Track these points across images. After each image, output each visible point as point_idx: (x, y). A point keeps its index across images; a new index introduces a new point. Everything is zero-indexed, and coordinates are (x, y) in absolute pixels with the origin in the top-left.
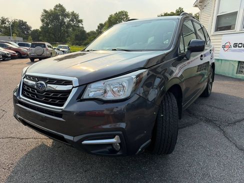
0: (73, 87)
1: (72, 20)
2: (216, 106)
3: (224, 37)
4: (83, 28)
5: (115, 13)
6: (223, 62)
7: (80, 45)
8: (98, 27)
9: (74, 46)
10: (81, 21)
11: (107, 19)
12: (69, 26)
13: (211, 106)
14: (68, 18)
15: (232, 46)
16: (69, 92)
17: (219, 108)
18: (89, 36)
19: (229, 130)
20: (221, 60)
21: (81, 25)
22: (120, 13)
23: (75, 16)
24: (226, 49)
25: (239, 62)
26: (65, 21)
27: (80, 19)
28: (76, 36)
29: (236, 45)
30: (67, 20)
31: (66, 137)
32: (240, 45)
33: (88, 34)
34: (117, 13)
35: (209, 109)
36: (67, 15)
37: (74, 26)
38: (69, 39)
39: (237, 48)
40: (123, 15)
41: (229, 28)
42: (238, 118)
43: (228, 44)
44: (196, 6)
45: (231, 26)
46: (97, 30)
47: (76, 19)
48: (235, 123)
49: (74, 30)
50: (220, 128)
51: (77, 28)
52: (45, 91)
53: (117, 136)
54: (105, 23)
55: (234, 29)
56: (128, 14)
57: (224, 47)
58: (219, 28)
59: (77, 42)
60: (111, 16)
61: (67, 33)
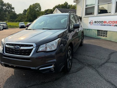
0: (34, 47)
1: (8, 8)
2: (91, 55)
3: (89, 18)
4: (15, 12)
5: (33, 4)
6: (90, 30)
7: (13, 22)
8: (24, 11)
9: (10, 22)
10: (13, 8)
11: (29, 7)
12: (6, 11)
13: (89, 56)
14: (6, 7)
15: (94, 23)
16: (32, 49)
17: (93, 57)
18: (18, 16)
19: (100, 70)
20: (89, 29)
21: (13, 10)
22: (35, 4)
23: (9, 6)
24: (91, 24)
25: (98, 30)
26: (4, 8)
27: (12, 7)
28: (11, 16)
29: (95, 22)
30: (4, 7)
31: (32, 68)
32: (97, 22)
33: (18, 15)
34: (34, 4)
35: (88, 58)
36: (5, 5)
37: (9, 11)
38: (6, 18)
39: (96, 23)
40: (37, 5)
41: (91, 14)
42: (103, 62)
43: (92, 22)
44: (74, 2)
45: (92, 13)
46: (23, 13)
47: (10, 7)
48: (102, 65)
49: (9, 13)
50: (95, 69)
51: (11, 12)
52: (19, 50)
53: (53, 65)
54: (28, 9)
55: (94, 14)
56: (40, 5)
57: (90, 23)
58: (87, 14)
59: (11, 20)
60: (31, 6)
61: (5, 15)
